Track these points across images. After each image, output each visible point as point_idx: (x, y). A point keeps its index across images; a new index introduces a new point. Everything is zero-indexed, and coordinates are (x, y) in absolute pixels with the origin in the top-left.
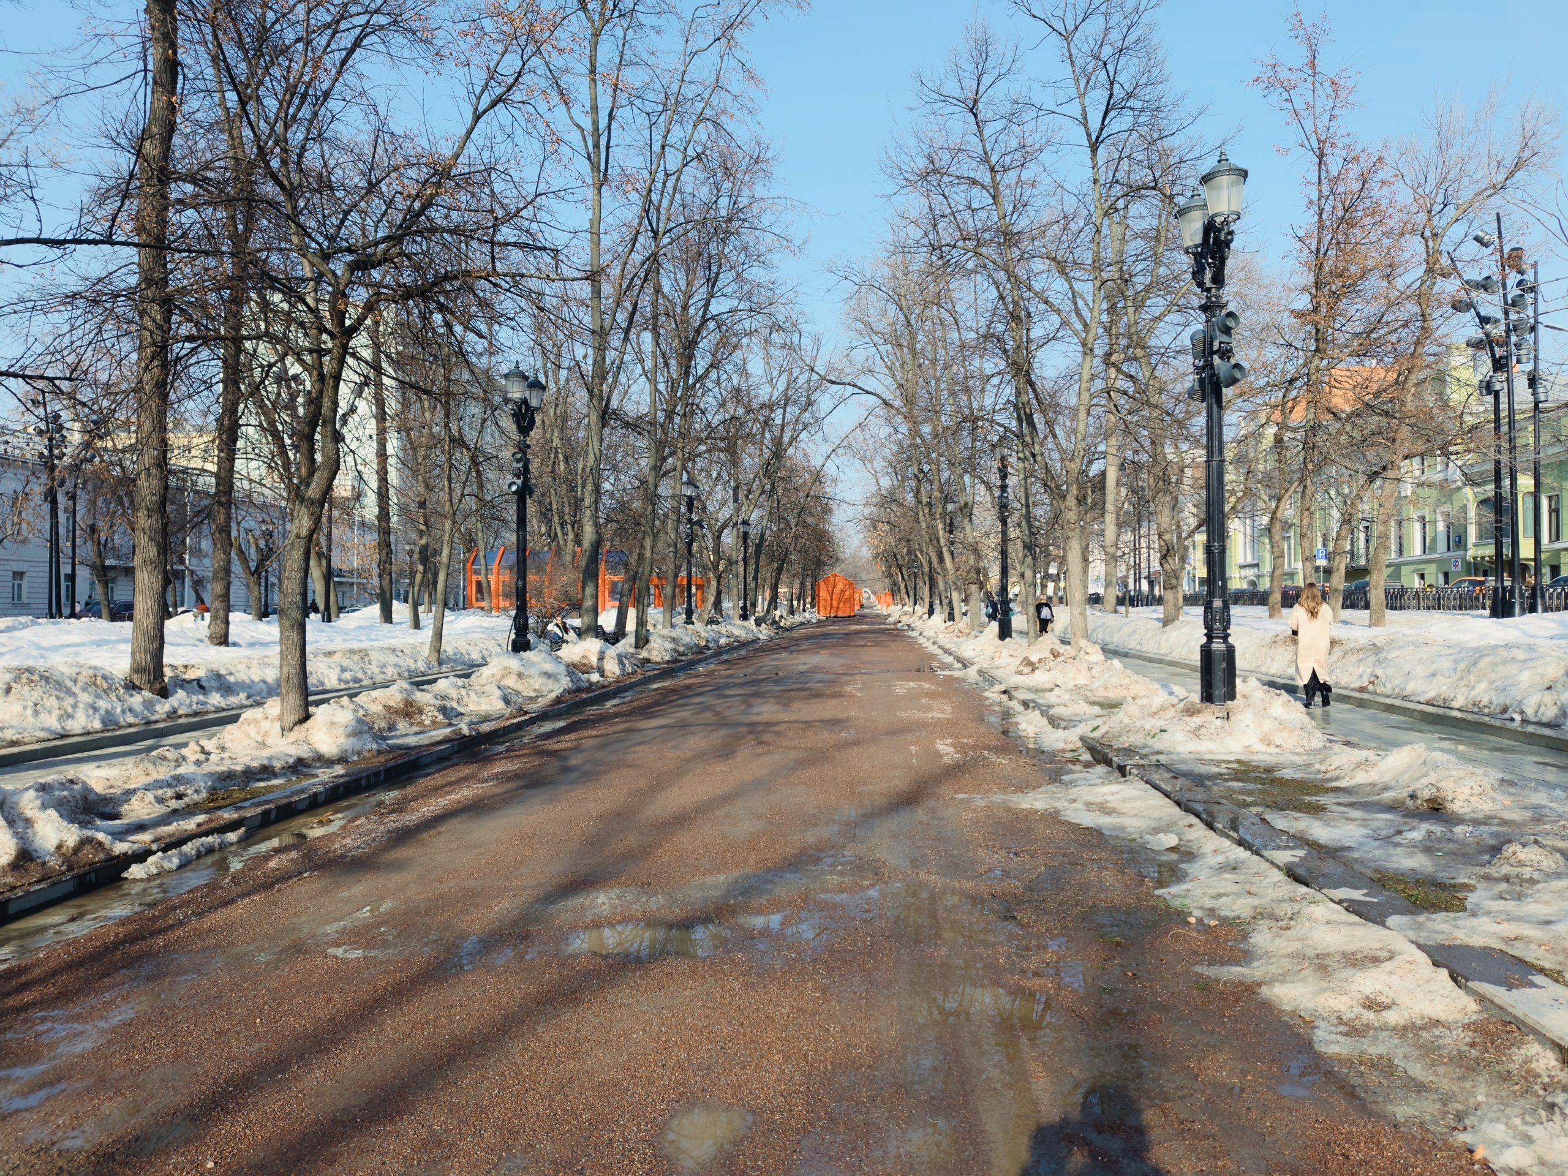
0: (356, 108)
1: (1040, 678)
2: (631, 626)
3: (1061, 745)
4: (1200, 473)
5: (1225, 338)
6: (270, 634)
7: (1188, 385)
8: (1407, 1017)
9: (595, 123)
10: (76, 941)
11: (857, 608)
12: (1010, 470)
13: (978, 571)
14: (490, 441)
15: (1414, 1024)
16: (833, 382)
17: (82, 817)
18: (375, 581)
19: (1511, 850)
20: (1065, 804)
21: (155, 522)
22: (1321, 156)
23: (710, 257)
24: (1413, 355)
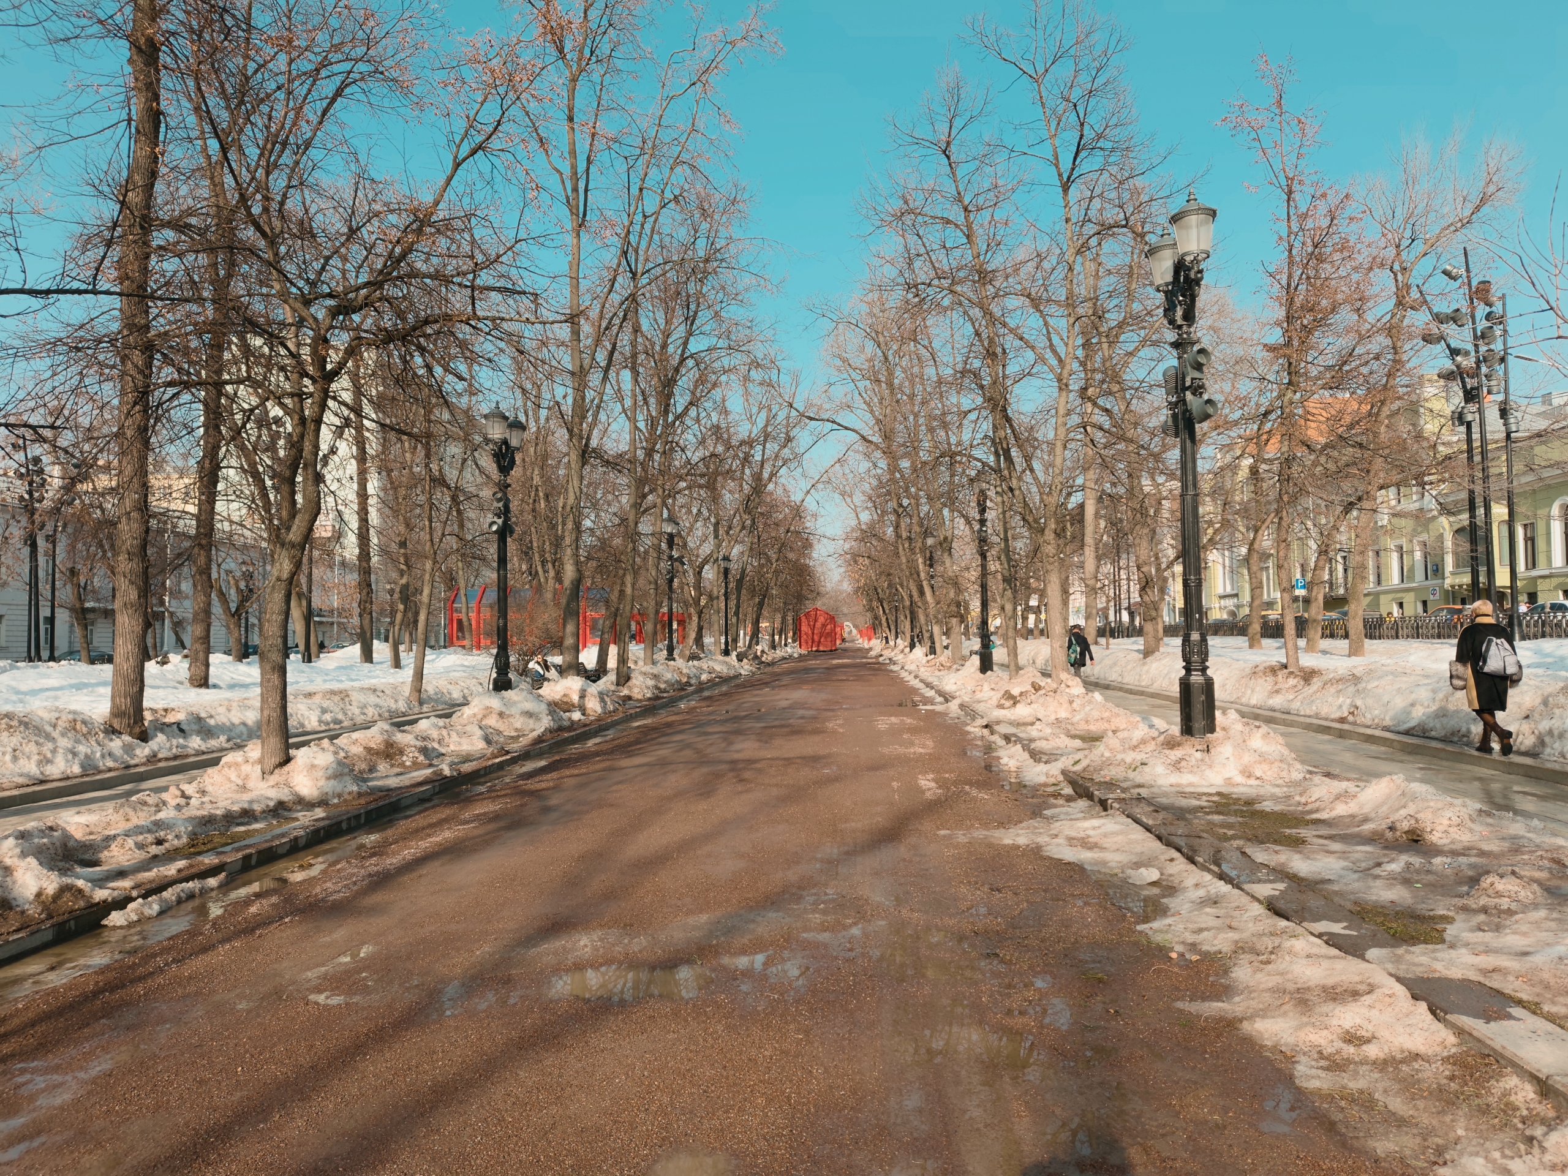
0: (337, 157)
1: (1022, 711)
2: (612, 663)
3: (1042, 779)
4: (1176, 505)
5: (1197, 374)
6: (250, 676)
7: (1163, 418)
8: (1386, 1050)
9: (574, 167)
10: (55, 990)
11: (838, 642)
12: (988, 504)
13: (958, 605)
14: (470, 480)
15: (1393, 1058)
16: (811, 419)
17: (61, 864)
18: (355, 620)
19: (1489, 881)
20: (1047, 839)
21: (135, 565)
22: (1290, 193)
23: (688, 296)
24: (1385, 386)
